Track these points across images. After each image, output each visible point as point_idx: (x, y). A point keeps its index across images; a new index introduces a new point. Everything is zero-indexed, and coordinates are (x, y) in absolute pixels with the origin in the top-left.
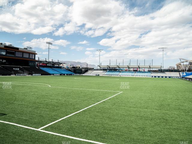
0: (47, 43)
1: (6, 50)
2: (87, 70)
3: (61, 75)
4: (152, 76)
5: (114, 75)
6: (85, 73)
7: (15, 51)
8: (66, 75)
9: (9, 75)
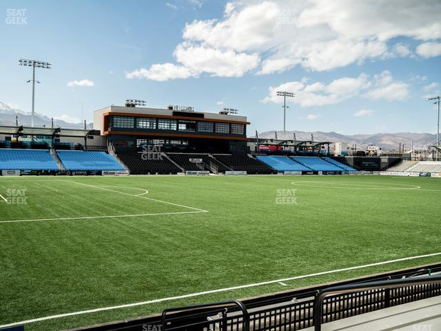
0: (279, 93)
1: (178, 119)
3: (304, 173)
6: (389, 169)
8: (320, 173)
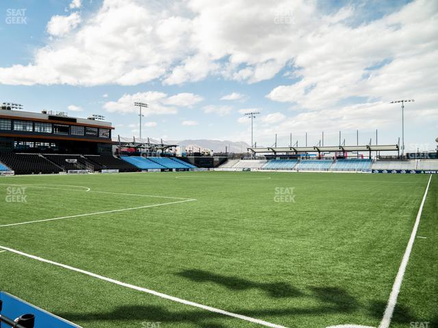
0: (136, 104)
1: (53, 124)
2: (224, 159)
3: (163, 170)
4: (373, 171)
5: (282, 169)
6: (220, 166)
7: (70, 125)
8: (174, 170)
9: (55, 173)
